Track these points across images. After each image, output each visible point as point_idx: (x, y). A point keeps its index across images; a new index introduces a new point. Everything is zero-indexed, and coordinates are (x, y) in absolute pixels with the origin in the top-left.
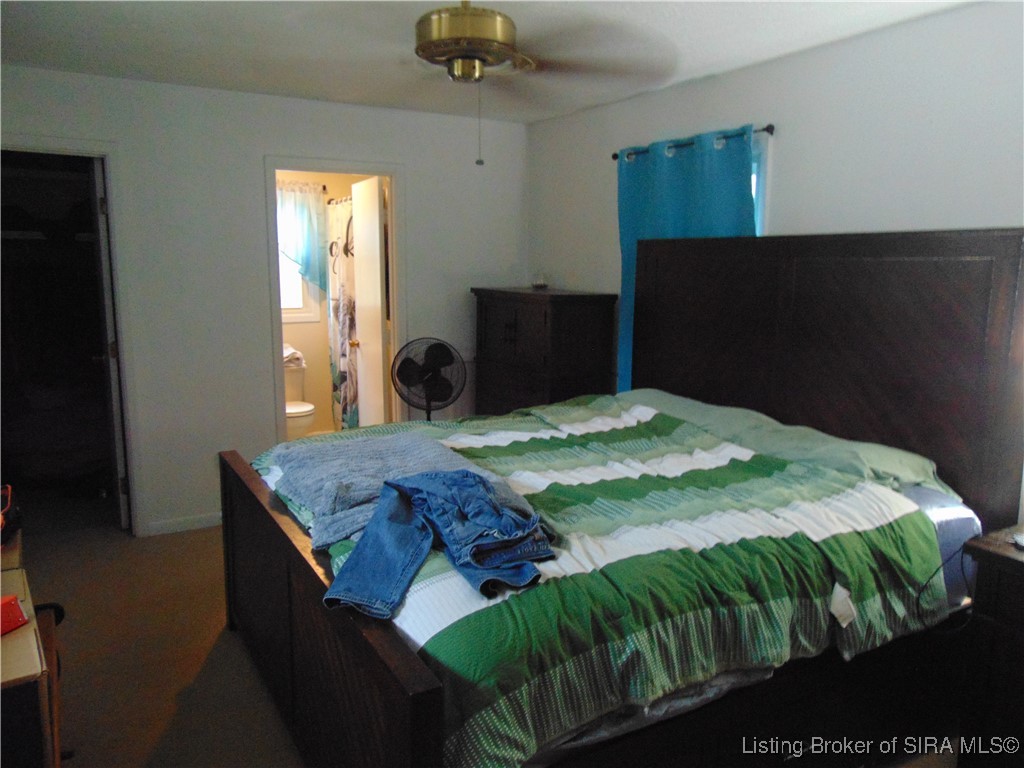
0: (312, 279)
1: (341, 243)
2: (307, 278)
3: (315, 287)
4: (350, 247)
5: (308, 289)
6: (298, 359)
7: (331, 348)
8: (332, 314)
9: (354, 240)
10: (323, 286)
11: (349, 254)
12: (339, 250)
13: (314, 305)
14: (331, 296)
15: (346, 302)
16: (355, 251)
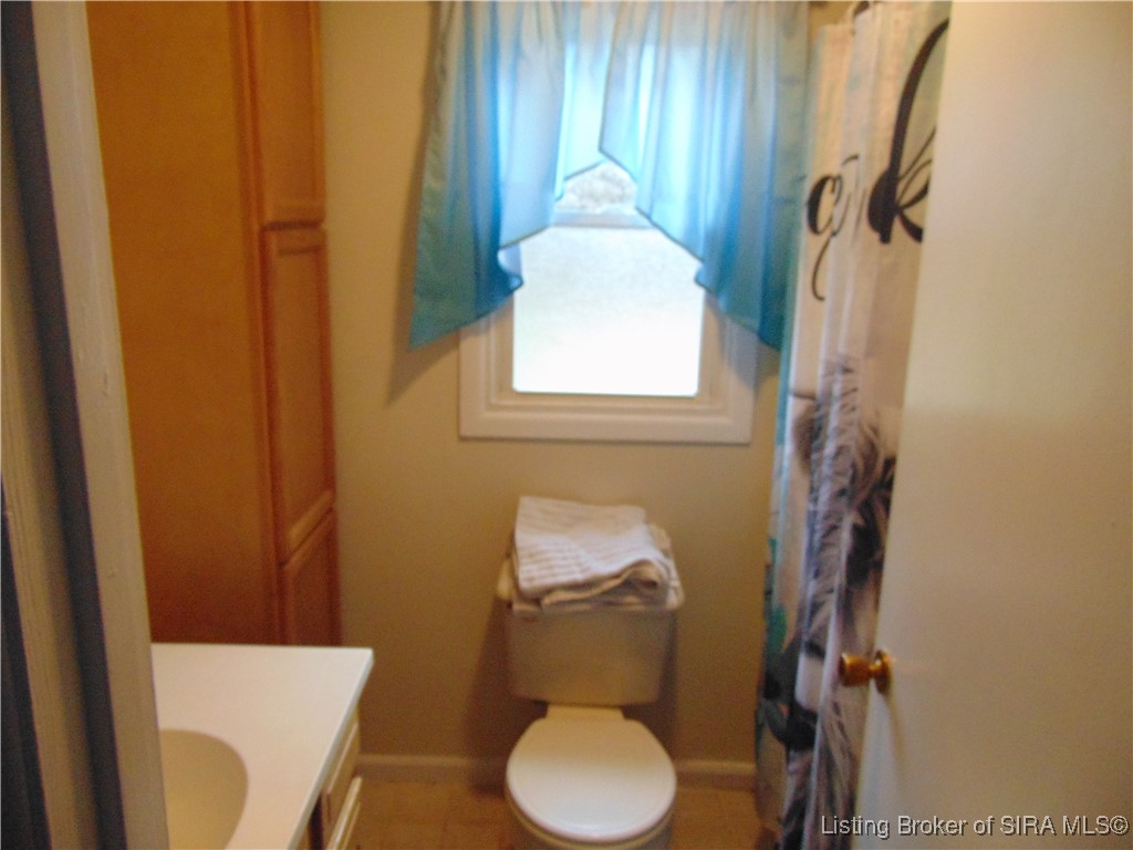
0: (736, 309)
1: (860, 181)
2: (722, 303)
3: (744, 339)
4: (905, 192)
5: (722, 337)
6: (652, 584)
7: (773, 543)
8: (789, 448)
9: (939, 150)
10: (771, 332)
11: (898, 228)
12: (847, 209)
13: (737, 392)
14: (792, 382)
15: (853, 439)
16: (931, 214)
